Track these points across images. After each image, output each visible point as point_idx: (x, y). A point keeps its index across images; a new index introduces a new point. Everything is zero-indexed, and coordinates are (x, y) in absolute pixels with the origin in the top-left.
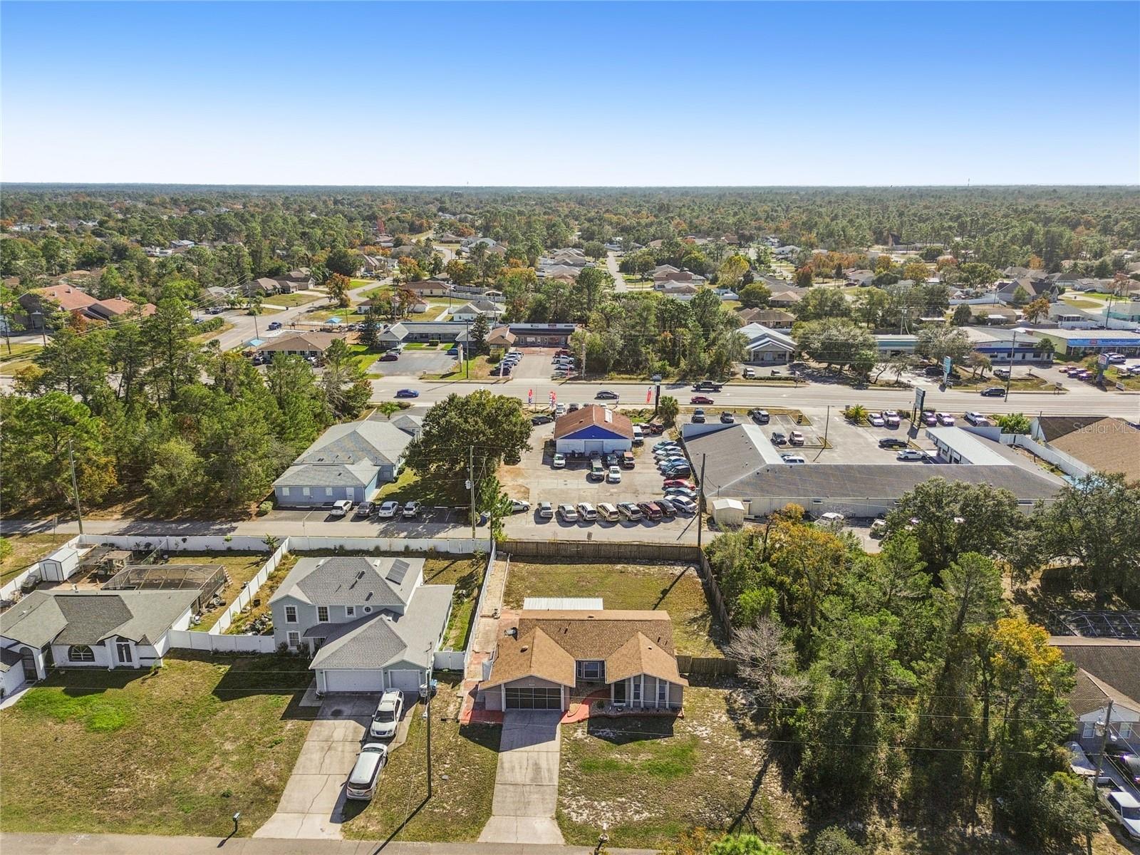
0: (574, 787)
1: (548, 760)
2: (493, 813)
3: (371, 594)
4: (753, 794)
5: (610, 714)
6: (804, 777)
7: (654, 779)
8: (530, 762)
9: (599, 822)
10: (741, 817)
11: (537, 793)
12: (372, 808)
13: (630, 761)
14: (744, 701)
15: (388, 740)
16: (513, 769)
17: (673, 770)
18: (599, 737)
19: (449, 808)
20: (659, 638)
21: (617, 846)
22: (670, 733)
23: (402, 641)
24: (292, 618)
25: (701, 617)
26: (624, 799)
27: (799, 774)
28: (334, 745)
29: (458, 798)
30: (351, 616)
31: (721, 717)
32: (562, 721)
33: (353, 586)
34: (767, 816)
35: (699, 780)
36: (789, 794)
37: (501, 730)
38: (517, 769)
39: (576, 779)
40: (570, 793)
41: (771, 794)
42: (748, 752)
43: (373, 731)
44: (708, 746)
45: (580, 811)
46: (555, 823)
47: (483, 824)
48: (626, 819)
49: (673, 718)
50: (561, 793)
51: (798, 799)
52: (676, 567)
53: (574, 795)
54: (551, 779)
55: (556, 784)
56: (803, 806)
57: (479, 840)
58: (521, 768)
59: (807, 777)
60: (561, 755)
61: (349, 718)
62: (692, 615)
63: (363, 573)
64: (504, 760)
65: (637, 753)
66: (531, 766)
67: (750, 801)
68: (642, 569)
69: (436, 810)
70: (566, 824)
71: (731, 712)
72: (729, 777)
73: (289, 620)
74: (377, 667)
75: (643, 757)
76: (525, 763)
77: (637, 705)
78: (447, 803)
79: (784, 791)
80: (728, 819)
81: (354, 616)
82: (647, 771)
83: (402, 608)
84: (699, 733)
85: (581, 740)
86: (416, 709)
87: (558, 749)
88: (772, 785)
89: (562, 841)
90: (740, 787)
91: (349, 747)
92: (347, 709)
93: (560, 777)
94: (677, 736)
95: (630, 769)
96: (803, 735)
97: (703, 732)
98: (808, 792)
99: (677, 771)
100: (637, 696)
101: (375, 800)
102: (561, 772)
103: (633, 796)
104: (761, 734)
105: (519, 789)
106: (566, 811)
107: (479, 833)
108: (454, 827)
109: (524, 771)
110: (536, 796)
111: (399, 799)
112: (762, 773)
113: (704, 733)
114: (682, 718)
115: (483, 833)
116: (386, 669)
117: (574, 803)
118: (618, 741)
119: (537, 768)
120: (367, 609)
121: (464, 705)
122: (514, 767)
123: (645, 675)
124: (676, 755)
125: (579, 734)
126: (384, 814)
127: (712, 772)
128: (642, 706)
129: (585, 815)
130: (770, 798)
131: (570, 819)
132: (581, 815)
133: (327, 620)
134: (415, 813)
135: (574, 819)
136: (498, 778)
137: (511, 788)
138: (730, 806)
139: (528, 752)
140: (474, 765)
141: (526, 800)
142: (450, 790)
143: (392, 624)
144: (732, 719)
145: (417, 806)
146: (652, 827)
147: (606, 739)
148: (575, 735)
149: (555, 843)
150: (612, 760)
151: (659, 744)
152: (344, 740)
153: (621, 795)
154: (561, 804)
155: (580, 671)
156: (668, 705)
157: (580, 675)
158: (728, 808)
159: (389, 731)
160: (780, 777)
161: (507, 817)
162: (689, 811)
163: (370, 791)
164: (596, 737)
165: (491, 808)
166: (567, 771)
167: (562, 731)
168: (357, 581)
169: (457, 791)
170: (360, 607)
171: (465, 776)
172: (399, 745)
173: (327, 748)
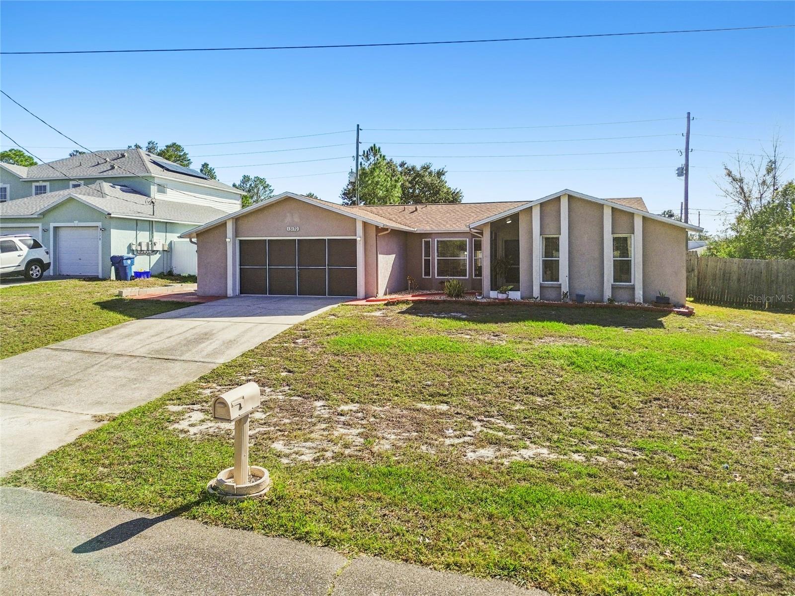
1: (246, 331)
3: (112, 169)
8: (196, 331)
13: (501, 343)
18: (425, 316)
26: (443, 407)
32: (344, 304)
33: (97, 165)
37: (190, 305)
38: (141, 337)
48: (426, 450)
50: (214, 376)
54: (213, 354)
55: (222, 361)
58: (153, 336)
60: (295, 328)
64: (129, 326)
66: (188, 335)
75: (554, 342)
83: (149, 183)
85: (373, 316)
87: (295, 323)
93: (249, 354)
95: (496, 353)
97: (769, 334)
100: (550, 269)
102: (262, 347)
103: (490, 405)
109: (155, 339)
114: (689, 315)
116: (45, 220)
119: (198, 339)
123: (570, 197)
125: (379, 313)
141: (75, 377)
153: (435, 397)
155: (427, 262)
156: (641, 292)
157: (427, 273)
164: (417, 316)
166: (284, 347)
167: (333, 310)
168: (106, 162)
170: (89, 182)
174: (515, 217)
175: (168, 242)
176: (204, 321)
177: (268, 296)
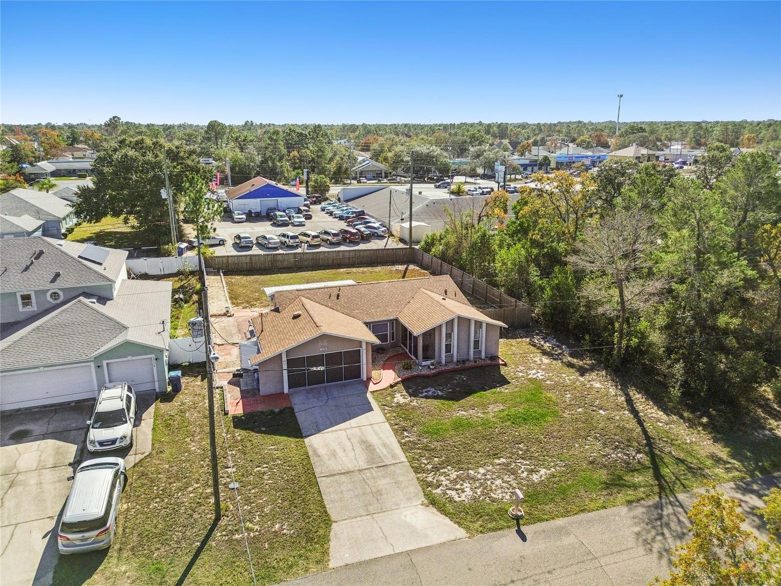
0: (431, 459)
1: (377, 434)
2: (333, 519)
3: (58, 275)
4: (640, 423)
5: (424, 373)
7: (523, 430)
8: (354, 441)
9: (492, 495)
11: (384, 477)
12: (114, 561)
13: (481, 415)
15: (123, 452)
16: (334, 454)
17: (538, 416)
18: (427, 397)
19: (256, 527)
20: (446, 292)
21: (541, 520)
22: (504, 381)
23: (118, 323)
26: (503, 460)
28: (20, 477)
29: (267, 510)
30: (28, 309)
32: (370, 390)
33: (27, 269)
34: (676, 443)
35: (574, 420)
36: (675, 418)
37: (293, 413)
38: (340, 454)
39: (426, 448)
40: (429, 467)
41: (659, 420)
42: (598, 385)
43: (92, 442)
44: (553, 386)
45: (458, 486)
46: (433, 510)
47: (326, 539)
48: (524, 482)
50: (416, 470)
51: (690, 420)
52: (397, 266)
53: (436, 469)
54: (394, 456)
55: (405, 460)
56: (701, 424)
57: (332, 565)
58: (344, 451)
60: (391, 425)
61: (44, 436)
63: (41, 253)
64: (316, 446)
65: (484, 406)
66: (357, 445)
67: (644, 431)
68: (365, 270)
69: (237, 536)
70: (449, 507)
71: (547, 354)
72: (602, 412)
74: (84, 358)
75: (494, 409)
76: (348, 444)
77: (449, 361)
78: (250, 521)
79: (668, 415)
80: (639, 456)
81: (34, 308)
82: (509, 423)
83: (110, 288)
84: (534, 377)
85: (406, 404)
86: (156, 409)
87: (382, 418)
88: (650, 411)
89: (461, 533)
90: (622, 420)
91: (48, 476)
92: (35, 428)
93: (405, 451)
94: (514, 382)
95: (485, 423)
97: (537, 374)
99: (543, 416)
100: (448, 348)
101: (117, 547)
102: (402, 445)
103: (513, 454)
104: (592, 369)
105: (357, 477)
106: (438, 491)
107: (325, 553)
108: (280, 554)
109: (352, 454)
110: (384, 481)
111: (162, 534)
112: (629, 401)
113: (539, 375)
114: (505, 365)
115: (332, 551)
116: (98, 359)
117: (442, 478)
118: (455, 396)
119: (368, 447)
120: (55, 295)
121: (228, 396)
122: (334, 451)
124: (528, 400)
125: (401, 398)
126: (142, 566)
127: (580, 410)
128: (455, 360)
129: (468, 490)
130: (661, 425)
131: (451, 500)
132: (462, 490)
135: (457, 499)
136: (317, 471)
137: (343, 478)
138: (628, 441)
139: (345, 430)
140: (274, 460)
141: (374, 490)
142: (248, 501)
143: (98, 306)
144: (555, 359)
145: (202, 538)
147: (435, 397)
148: (395, 400)
149: (453, 538)
150: (460, 419)
152: (40, 468)
153: (496, 456)
154: (426, 485)
156: (484, 354)
158: (629, 444)
159: (121, 438)
160: (651, 403)
161: (358, 519)
162: (591, 456)
163: (105, 530)
164: (422, 397)
165: (326, 512)
166: (410, 441)
167: (376, 399)
168: (32, 263)
169: (261, 501)
170: (40, 293)
171: (266, 477)
172: (142, 456)
173: (8, 484)
174: (434, 329)
176: (341, 430)
177: (307, 387)
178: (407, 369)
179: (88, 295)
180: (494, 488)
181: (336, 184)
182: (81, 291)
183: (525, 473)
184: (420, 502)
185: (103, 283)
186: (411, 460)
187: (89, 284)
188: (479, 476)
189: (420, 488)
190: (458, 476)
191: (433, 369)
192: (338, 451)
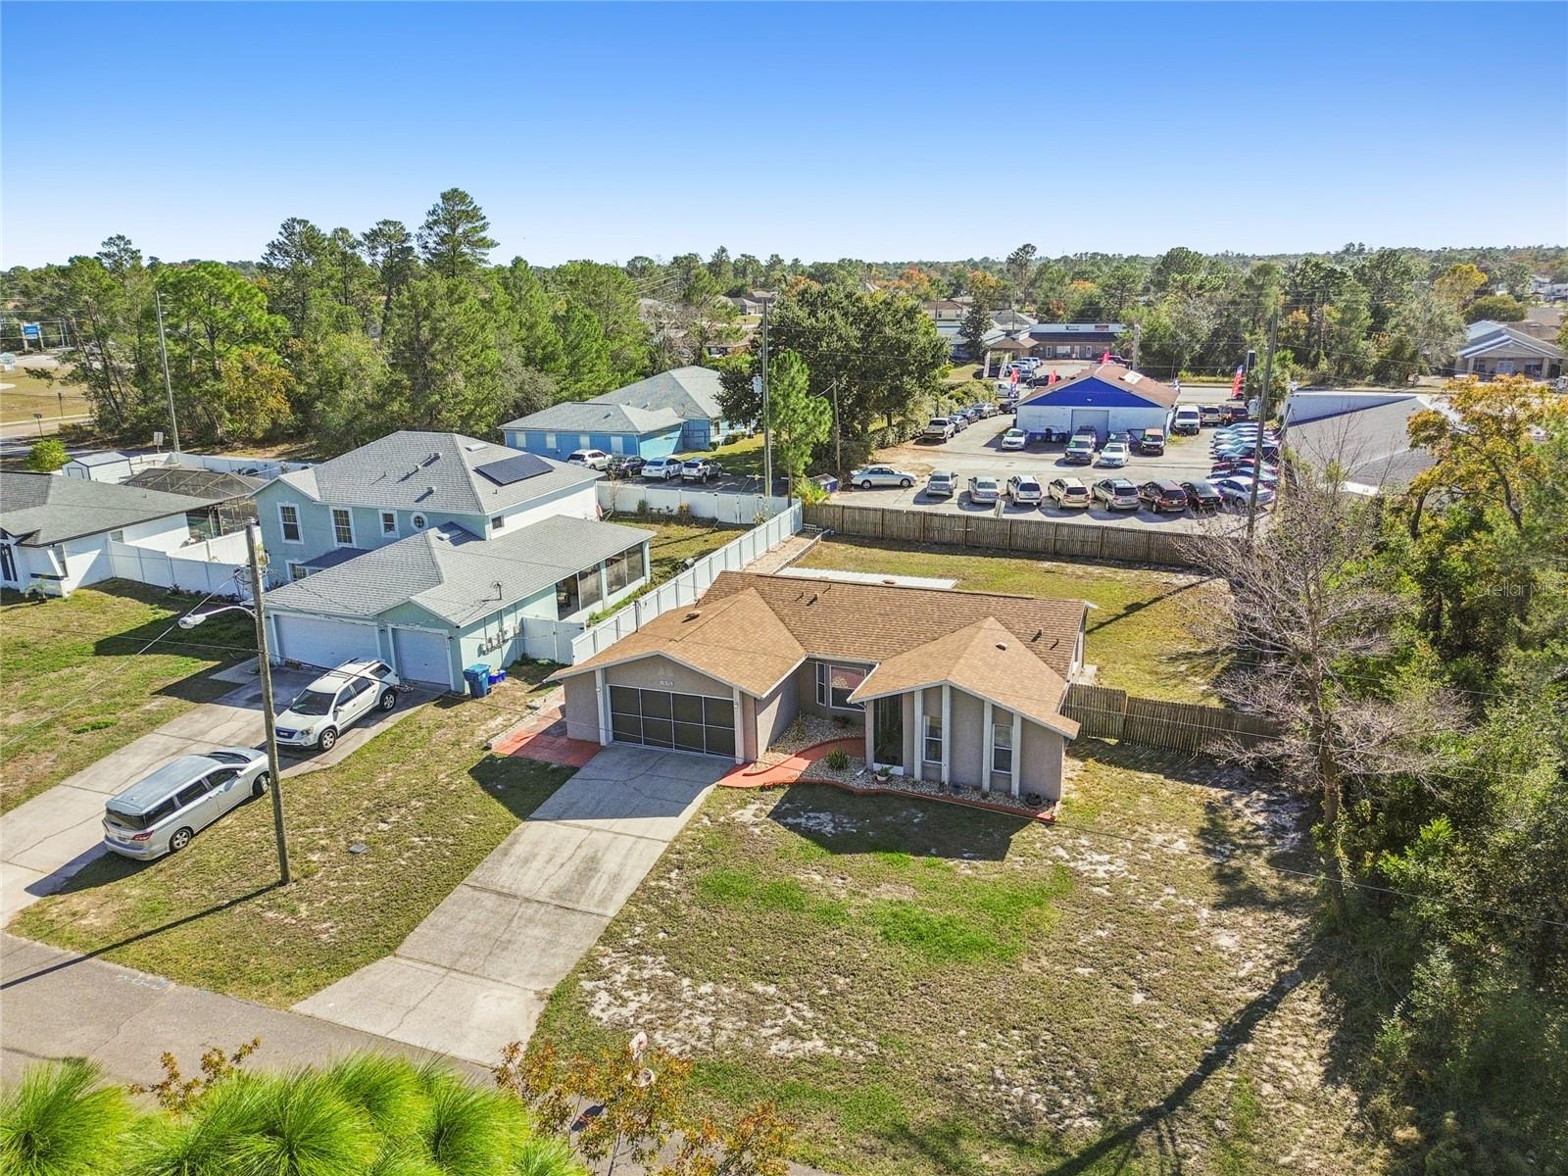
0: (652, 931)
1: (627, 856)
2: (399, 950)
3: (430, 492)
4: (1210, 1064)
5: (854, 784)
6: (1415, 1047)
10: (1134, 1131)
11: (546, 925)
13: (843, 894)
14: (1260, 820)
16: (526, 861)
17: (958, 942)
18: (793, 828)
19: (305, 914)
20: (1039, 634)
23: (438, 573)
24: (291, 532)
25: (1208, 653)
26: (772, 990)
27: (1394, 1031)
29: (346, 899)
30: (390, 535)
31: (1171, 842)
32: (721, 782)
33: (408, 476)
34: (1241, 1145)
35: (1031, 983)
37: (569, 777)
38: (537, 864)
39: (669, 911)
40: (633, 942)
41: (1277, 1078)
42: (1225, 940)
44: (1098, 902)
45: (626, 994)
46: (538, 1008)
47: (349, 969)
48: (748, 1043)
49: (1022, 821)
50: (609, 937)
51: (1377, 1117)
52: (1181, 576)
53: (640, 949)
54: (604, 901)
55: (612, 912)
56: (1392, 1144)
57: (297, 1006)
58: (547, 862)
59: (1431, 1049)
60: (670, 849)
62: (1183, 647)
63: (437, 457)
64: (521, 839)
65: (876, 880)
66: (577, 860)
67: (1193, 1083)
69: (270, 914)
70: (562, 1019)
71: (1213, 836)
72: (1138, 998)
73: (287, 537)
74: (364, 613)
75: (887, 893)
76: (568, 853)
77: (928, 775)
78: (311, 902)
79: (1330, 1077)
80: (1084, 1122)
81: (396, 536)
82: (878, 930)
83: (482, 522)
84: (1082, 866)
85: (744, 825)
87: (670, 835)
88: (1286, 1050)
90: (1164, 1034)
93: (632, 900)
94: (1013, 861)
95: (831, 914)
96: (1430, 908)
97: (1098, 865)
98: (1422, 1097)
99: (973, 946)
100: (933, 749)
102: (643, 886)
103: (804, 987)
104: (1289, 904)
105: (508, 908)
106: (589, 985)
107: (316, 989)
109: (551, 869)
110: (538, 932)
112: (1261, 1008)
113: (1101, 868)
114: (1049, 823)
115: (326, 991)
116: (380, 620)
117: (626, 969)
118: (836, 844)
119: (589, 868)
120: (417, 521)
121: (529, 722)
122: (535, 856)
123: (951, 688)
124: (985, 906)
125: (747, 814)
126: (149, 899)
127: (1084, 971)
129: (634, 1006)
130: (1267, 1089)
131: (584, 1008)
132: (625, 1002)
133: (351, 542)
134: (219, 908)
135: (595, 1011)
136: (476, 873)
137: (491, 901)
138: (1109, 1083)
139: (593, 831)
140: (447, 835)
141: (506, 937)
142: (346, 876)
143: (442, 547)
144: (1208, 852)
146: (810, 1084)
147: (807, 833)
148: (737, 813)
150: (795, 885)
151: (949, 869)
153: (768, 977)
154: (589, 966)
155: (821, 688)
156: (1017, 785)
157: (822, 699)
158: (1100, 1088)
159: (302, 733)
160: (1327, 1034)
161: (427, 967)
162: (959, 1067)
163: (142, 835)
164: (785, 825)
165: (403, 936)
166: (660, 888)
167: (708, 800)
168: (417, 471)
169: (358, 883)
170: (404, 514)
171: (406, 855)
172: (318, 767)
173: (174, 750)
174: (898, 698)
175: (519, 621)
176: (587, 828)
177: (643, 746)
178: (831, 767)
179: (447, 527)
180: (680, 1025)
181: (1373, 386)
182: (448, 520)
183: (776, 1030)
184: (538, 988)
185: (469, 513)
186: (625, 919)
187: (454, 511)
188: (687, 995)
189: (572, 966)
190: (654, 977)
191: (879, 783)
192: (539, 857)
